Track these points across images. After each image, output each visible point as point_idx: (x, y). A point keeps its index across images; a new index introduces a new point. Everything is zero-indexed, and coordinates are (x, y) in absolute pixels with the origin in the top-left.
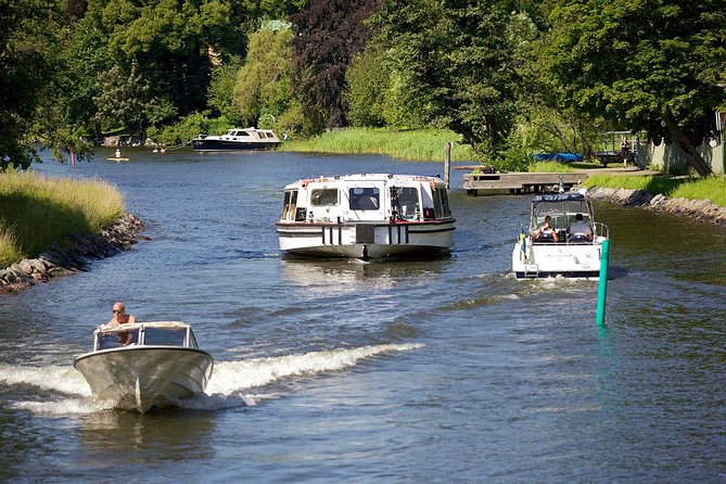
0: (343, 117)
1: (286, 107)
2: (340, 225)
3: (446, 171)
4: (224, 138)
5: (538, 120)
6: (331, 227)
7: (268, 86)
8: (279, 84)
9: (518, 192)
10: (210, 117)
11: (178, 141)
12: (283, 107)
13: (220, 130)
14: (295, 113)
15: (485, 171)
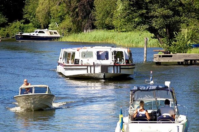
0: (92, 24)
1: (63, 19)
2: (94, 66)
3: (145, 52)
4: (32, 34)
5: (193, 27)
6: (91, 66)
7: (54, 8)
8: (60, 7)
9: (182, 63)
10: (24, 23)
11: (8, 35)
12: (62, 19)
13: (29, 30)
14: (68, 22)
15: (165, 53)
